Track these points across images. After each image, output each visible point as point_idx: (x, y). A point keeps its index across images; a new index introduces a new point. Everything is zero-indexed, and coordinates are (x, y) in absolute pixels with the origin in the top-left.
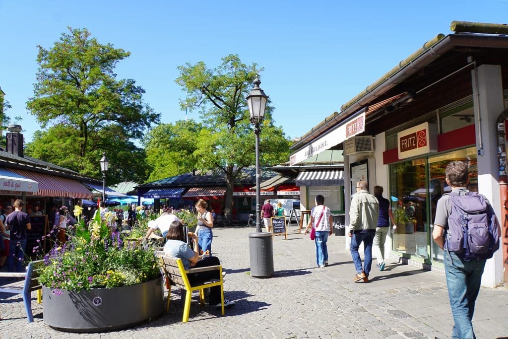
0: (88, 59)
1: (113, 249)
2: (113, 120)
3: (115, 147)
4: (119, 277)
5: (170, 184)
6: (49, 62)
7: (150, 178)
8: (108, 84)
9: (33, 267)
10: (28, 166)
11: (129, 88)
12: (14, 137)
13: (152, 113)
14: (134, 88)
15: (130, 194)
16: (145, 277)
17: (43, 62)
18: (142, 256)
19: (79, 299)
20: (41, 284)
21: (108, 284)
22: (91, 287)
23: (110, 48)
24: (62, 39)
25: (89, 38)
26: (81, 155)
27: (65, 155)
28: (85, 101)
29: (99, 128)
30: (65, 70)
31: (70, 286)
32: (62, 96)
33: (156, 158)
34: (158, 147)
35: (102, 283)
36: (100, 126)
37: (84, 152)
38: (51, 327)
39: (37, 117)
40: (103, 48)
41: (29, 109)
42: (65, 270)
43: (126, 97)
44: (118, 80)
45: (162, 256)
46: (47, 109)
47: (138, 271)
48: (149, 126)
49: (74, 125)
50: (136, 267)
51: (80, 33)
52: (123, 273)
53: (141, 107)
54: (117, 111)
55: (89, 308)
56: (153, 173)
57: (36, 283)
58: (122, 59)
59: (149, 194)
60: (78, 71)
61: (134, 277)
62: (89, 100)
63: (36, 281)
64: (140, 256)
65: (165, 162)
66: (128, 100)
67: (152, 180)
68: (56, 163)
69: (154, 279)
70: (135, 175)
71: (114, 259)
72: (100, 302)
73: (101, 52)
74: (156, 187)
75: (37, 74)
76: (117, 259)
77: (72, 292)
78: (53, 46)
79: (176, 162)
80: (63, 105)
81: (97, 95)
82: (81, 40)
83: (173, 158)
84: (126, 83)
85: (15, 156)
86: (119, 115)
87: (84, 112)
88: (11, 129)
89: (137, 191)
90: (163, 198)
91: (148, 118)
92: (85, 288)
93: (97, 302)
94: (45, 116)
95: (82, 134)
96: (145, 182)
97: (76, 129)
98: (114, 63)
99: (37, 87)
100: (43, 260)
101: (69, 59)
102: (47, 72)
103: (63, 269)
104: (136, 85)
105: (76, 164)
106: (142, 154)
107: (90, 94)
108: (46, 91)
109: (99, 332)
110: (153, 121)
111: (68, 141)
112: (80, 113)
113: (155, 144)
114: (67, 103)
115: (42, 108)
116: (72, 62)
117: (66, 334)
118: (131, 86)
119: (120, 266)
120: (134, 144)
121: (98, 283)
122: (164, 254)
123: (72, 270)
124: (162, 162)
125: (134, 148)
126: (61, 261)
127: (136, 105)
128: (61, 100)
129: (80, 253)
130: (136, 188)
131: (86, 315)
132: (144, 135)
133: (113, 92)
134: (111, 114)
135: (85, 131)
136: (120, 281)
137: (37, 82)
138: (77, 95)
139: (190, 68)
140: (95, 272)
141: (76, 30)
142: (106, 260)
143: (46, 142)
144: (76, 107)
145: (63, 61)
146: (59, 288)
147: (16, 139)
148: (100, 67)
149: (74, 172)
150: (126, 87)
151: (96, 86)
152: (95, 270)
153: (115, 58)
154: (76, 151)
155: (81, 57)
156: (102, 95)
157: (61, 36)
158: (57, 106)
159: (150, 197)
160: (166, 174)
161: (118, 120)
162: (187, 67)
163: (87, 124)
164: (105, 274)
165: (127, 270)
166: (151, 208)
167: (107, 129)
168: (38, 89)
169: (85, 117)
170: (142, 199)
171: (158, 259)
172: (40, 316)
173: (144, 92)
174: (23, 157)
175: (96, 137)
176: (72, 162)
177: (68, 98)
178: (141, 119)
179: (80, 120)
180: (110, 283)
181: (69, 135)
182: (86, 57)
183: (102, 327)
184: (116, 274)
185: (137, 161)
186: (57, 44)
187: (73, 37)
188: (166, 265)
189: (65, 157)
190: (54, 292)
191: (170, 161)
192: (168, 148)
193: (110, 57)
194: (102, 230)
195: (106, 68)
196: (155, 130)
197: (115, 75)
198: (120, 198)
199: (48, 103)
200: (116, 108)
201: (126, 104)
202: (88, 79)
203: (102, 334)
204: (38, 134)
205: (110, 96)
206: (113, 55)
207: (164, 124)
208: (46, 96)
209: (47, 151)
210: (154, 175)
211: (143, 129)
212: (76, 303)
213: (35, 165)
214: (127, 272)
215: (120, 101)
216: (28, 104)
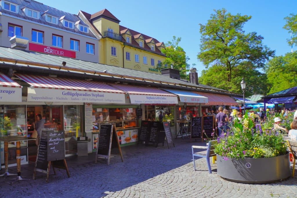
0: (227, 26)
1: (257, 135)
2: (245, 58)
3: (248, 74)
4: (261, 152)
5: (284, 94)
6: (206, 31)
7: (270, 91)
8: (240, 37)
9: (211, 144)
10: (202, 89)
11: (253, 38)
12: (193, 75)
13: (270, 51)
14: (256, 37)
15: (259, 102)
16: (278, 153)
17: (203, 32)
18: (275, 140)
19: (238, 163)
20: (216, 153)
21: (255, 155)
22: (244, 157)
23: (239, 16)
24: (211, 17)
25: (226, 13)
26: (229, 81)
27: (220, 82)
28: (228, 50)
29: (238, 64)
30: (215, 34)
31: (232, 155)
32: (215, 49)
33: (273, 79)
34: (274, 71)
35: (250, 155)
36: (238, 63)
37: (230, 79)
38: (222, 177)
39: (203, 62)
40: (235, 17)
41: (199, 59)
42: (229, 146)
43: (252, 44)
44: (246, 34)
45: (288, 140)
46: (208, 57)
47: (273, 149)
48: (268, 59)
49: (223, 64)
50: (272, 146)
51: (220, 12)
52: (264, 149)
53: (262, 48)
54: (247, 53)
55: (244, 169)
56: (272, 88)
57: (213, 152)
58: (247, 21)
59: (271, 101)
60: (222, 33)
61: (271, 152)
62: (230, 49)
63: (213, 151)
64: (274, 140)
65: (280, 81)
66: (253, 45)
67: (272, 93)
68: (215, 87)
69: (284, 155)
70: (261, 90)
71: (258, 141)
72: (250, 166)
73: (234, 20)
74: (276, 97)
75: (201, 39)
76: (259, 141)
77: (233, 159)
78: (207, 22)
79: (287, 80)
80: (216, 54)
81: (235, 45)
82: (221, 15)
83: (285, 78)
84: (251, 35)
85: (195, 85)
86: (249, 55)
87: (229, 56)
88: (191, 71)
89: (263, 100)
90: (280, 103)
91: (267, 54)
92: (241, 157)
93: (248, 166)
94: (207, 61)
95: (228, 69)
96: (268, 94)
97: (224, 66)
98: (242, 25)
99: (201, 46)
100: (217, 140)
101: (217, 28)
102: (206, 37)
103: (228, 146)
104: (257, 35)
105: (226, 86)
106: (265, 77)
107: (230, 45)
108: (206, 48)
109: (249, 184)
110: (270, 55)
111: (221, 74)
112: (226, 57)
113: (272, 70)
114: (218, 53)
115: (205, 57)
116: (219, 29)
117: (230, 182)
118: (254, 36)
119: (261, 145)
120: (259, 71)
121: (248, 155)
122: (290, 139)
123: (233, 146)
124: (278, 81)
125: (259, 73)
126: (227, 141)
127: (259, 47)
128: (215, 51)
129: (236, 136)
130: (262, 98)
131: (241, 173)
132: (265, 65)
133: (244, 42)
134: (244, 55)
135: (230, 67)
136: (262, 154)
137: (201, 44)
138: (223, 47)
139: (294, 17)
140: (246, 148)
141: (218, 11)
142: (252, 142)
143: (209, 76)
144: (224, 54)
145: (213, 29)
146: (226, 156)
147: (194, 76)
148: (234, 28)
149: (226, 91)
150: (251, 37)
151: (233, 40)
152: (246, 147)
153: (242, 21)
154: (225, 79)
155: (223, 25)
156: (238, 44)
157: (211, 16)
158: (213, 55)
159: (271, 103)
160: (281, 88)
161: (249, 58)
162: (291, 17)
163: (231, 63)
164: (253, 149)
165: (266, 148)
166: (272, 110)
167: (242, 64)
168: (202, 47)
169: (229, 59)
170: (267, 105)
171: (286, 141)
172: (215, 170)
173: (263, 38)
174: (198, 85)
175: (236, 69)
176: (224, 85)
177: (219, 49)
178: (263, 56)
179: (226, 61)
180: (256, 155)
181: (221, 70)
182: (226, 24)
183: (251, 181)
184: (259, 150)
185: (262, 81)
186: (209, 21)
187: (217, 15)
188: (291, 146)
189: (220, 83)
190: (223, 158)
191: (283, 79)
192: (281, 72)
193: (239, 22)
194: (250, 123)
195: (238, 29)
196: (271, 61)
197: (244, 32)
198: (253, 104)
199: (208, 54)
200: (247, 51)
201: (252, 48)
202: (228, 37)
203: (251, 185)
204: (204, 71)
205: (242, 44)
206: (241, 20)
207: (277, 57)
208: (207, 50)
209: (210, 81)
210: (273, 89)
211: (264, 61)
212: (236, 166)
213: (205, 89)
214: (266, 149)
215: (248, 47)
216: (198, 56)
